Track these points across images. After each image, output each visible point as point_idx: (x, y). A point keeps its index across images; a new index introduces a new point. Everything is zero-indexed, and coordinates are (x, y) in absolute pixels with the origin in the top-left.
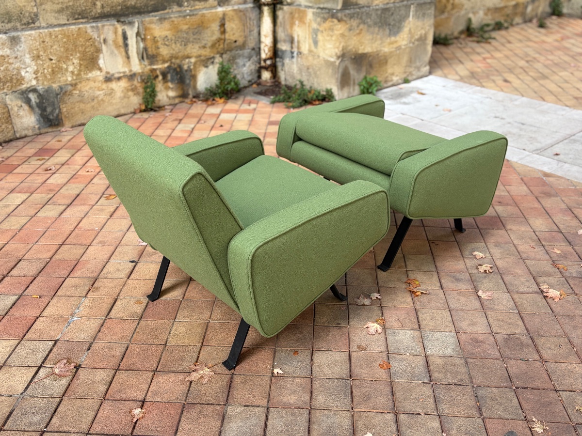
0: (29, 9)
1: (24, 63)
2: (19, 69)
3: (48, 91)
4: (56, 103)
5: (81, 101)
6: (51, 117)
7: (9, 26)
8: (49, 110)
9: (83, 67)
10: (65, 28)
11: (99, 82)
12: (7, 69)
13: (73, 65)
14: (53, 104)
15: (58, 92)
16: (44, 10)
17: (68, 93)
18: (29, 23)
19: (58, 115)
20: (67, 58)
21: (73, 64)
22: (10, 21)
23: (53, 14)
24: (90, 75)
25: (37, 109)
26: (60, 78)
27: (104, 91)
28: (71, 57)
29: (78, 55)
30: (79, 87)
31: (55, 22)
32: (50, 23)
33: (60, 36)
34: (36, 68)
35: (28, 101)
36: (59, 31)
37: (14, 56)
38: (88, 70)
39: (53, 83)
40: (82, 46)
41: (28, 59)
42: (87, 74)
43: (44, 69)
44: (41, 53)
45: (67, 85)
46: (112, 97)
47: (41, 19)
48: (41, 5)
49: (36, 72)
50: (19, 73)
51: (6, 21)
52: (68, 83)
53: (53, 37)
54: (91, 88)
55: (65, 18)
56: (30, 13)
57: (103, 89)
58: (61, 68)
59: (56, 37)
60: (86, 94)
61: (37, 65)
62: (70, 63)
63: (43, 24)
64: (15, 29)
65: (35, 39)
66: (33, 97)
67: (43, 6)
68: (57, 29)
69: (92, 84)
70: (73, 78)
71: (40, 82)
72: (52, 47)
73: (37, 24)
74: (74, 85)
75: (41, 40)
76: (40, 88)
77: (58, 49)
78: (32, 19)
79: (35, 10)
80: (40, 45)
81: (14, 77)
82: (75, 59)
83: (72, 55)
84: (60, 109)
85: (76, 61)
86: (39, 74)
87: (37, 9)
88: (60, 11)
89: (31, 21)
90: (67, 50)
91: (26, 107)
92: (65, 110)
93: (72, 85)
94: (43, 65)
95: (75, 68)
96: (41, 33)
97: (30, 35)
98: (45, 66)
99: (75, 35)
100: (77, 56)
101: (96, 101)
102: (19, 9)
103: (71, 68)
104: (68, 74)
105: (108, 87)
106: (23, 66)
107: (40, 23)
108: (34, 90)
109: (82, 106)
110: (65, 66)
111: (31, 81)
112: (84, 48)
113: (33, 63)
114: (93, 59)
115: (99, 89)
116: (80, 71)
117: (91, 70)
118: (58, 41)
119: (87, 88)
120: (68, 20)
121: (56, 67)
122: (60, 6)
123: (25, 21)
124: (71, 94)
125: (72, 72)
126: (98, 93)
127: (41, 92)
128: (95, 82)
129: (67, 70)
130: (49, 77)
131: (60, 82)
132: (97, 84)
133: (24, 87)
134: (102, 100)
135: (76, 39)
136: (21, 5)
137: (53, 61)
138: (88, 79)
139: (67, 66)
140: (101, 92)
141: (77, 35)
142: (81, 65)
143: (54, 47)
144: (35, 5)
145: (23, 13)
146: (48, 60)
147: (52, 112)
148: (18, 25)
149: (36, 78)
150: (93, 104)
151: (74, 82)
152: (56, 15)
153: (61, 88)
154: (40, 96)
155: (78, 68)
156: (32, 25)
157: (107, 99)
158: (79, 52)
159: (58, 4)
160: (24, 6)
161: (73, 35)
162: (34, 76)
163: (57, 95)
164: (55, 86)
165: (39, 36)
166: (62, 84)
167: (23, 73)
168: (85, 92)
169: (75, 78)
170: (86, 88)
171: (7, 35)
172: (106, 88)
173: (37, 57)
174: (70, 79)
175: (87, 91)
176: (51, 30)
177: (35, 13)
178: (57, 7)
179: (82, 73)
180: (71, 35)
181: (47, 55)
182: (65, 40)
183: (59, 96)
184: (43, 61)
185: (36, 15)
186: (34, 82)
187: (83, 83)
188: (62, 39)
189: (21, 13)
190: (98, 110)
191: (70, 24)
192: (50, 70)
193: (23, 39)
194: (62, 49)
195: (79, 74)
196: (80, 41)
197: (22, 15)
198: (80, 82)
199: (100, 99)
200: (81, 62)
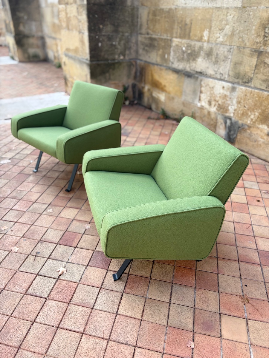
0: (249, 74)
1: (232, 103)
2: (229, 105)
3: (236, 123)
4: (237, 131)
5: (249, 138)
6: (231, 137)
7: (236, 80)
8: (232, 132)
9: (259, 120)
10: (261, 92)
11: (264, 133)
12: (224, 102)
13: (254, 116)
14: (235, 131)
15: (240, 126)
16: (257, 77)
17: (244, 129)
18: (246, 82)
19: (234, 138)
20: (253, 110)
21: (255, 114)
22: (238, 78)
23: (260, 82)
24: (260, 126)
25: (227, 129)
26: (244, 119)
27: (264, 140)
28: (255, 110)
29: (260, 111)
30: (251, 129)
31: (259, 86)
32: (256, 86)
33: (256, 95)
34: (236, 108)
35: (226, 123)
36: (257, 92)
37: (230, 97)
38: (261, 122)
39: (241, 120)
40: (265, 106)
41: (235, 102)
42: (259, 124)
43: (239, 110)
44: (242, 101)
45: (246, 125)
46: (267, 147)
47: (252, 83)
48: (257, 73)
49: (235, 110)
50: (228, 107)
51: (236, 77)
52: (247, 124)
53: (252, 94)
54: (257, 134)
55: (265, 86)
56: (249, 77)
57: (264, 139)
58: (247, 114)
59: (254, 95)
60: (254, 136)
61: (237, 106)
62: (253, 113)
63: (252, 86)
64: (238, 83)
65: (242, 92)
66: (228, 122)
67: (257, 75)
68: (256, 91)
69: (259, 132)
70: (251, 122)
71: (235, 116)
72: (249, 100)
73: (249, 84)
74: (249, 127)
75: (245, 94)
76: (233, 119)
77: (251, 102)
78: (248, 81)
79: (252, 76)
80: (244, 96)
81: (226, 108)
82: (257, 112)
83: (256, 109)
84: (237, 136)
85: (257, 114)
86: (236, 112)
87: (254, 75)
88: (265, 81)
89: (247, 81)
90: (255, 105)
91: (224, 125)
92: (239, 137)
93: (248, 126)
94: (240, 108)
95: (255, 117)
96: (247, 90)
97: (241, 89)
98: (241, 109)
99: (264, 99)
100: (258, 111)
101: (256, 143)
102: (244, 73)
103: (252, 117)
104: (249, 119)
105: (267, 139)
106: (231, 104)
107: (251, 84)
108: (230, 119)
109: (248, 141)
110: (250, 114)
111: (231, 113)
112: (265, 108)
113: (236, 105)
114: (267, 117)
115: (262, 137)
116: (256, 120)
117: (262, 123)
118: (253, 98)
119: (255, 133)
120: (266, 88)
121: (245, 112)
122: (266, 78)
123: (244, 80)
124: (245, 130)
125: (252, 119)
126: (260, 139)
127: (233, 121)
128: (261, 131)
129: (250, 116)
130: (239, 115)
131: (243, 121)
132: (262, 134)
133: (227, 115)
134: (260, 145)
135: (263, 100)
136: (247, 71)
137: (246, 109)
138: (258, 128)
139: (251, 114)
140: (262, 140)
141: (265, 99)
142: (258, 117)
143: (250, 101)
144: (254, 73)
145: (246, 75)
146: (243, 106)
147: (233, 135)
148: (241, 81)
149: (234, 113)
150: (254, 143)
151: (250, 125)
152: (261, 82)
153: (242, 125)
154: (231, 123)
155: (256, 118)
156: (247, 84)
157: (263, 146)
158: (261, 109)
159: (266, 76)
160: (248, 72)
161: (263, 98)
162: (234, 111)
163: (239, 127)
164: (240, 122)
165: (245, 91)
166: (244, 123)
167: (230, 108)
168: (253, 134)
169: (252, 123)
170: (254, 131)
171: (233, 85)
172: (266, 139)
173: (239, 102)
174: (249, 122)
175: (254, 134)
176: (253, 90)
177: (251, 77)
178: (264, 78)
179: (257, 123)
180: (262, 97)
181: (244, 104)
182: (257, 99)
183: (240, 129)
184: (241, 105)
185: (251, 79)
186: (232, 115)
187: (255, 129)
188: (256, 97)
189: (245, 76)
190: (255, 149)
191: (266, 91)
192: (242, 112)
193: (237, 90)
194: (253, 104)
195: (254, 122)
196: (265, 103)
197: (244, 77)
198: (253, 127)
199: (259, 143)
200: (260, 116)
